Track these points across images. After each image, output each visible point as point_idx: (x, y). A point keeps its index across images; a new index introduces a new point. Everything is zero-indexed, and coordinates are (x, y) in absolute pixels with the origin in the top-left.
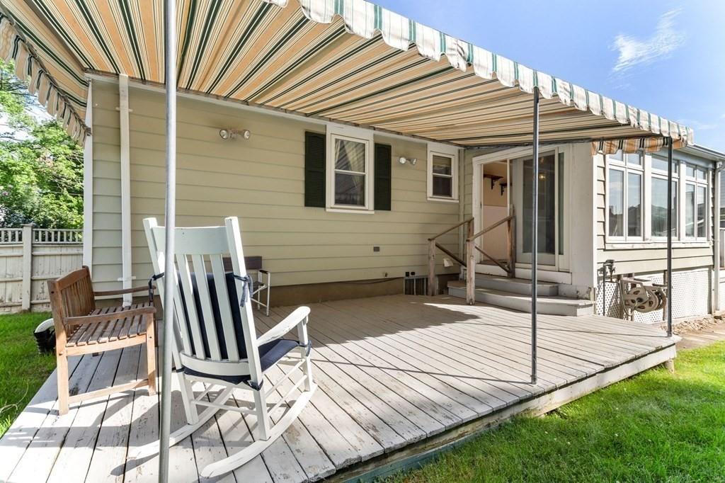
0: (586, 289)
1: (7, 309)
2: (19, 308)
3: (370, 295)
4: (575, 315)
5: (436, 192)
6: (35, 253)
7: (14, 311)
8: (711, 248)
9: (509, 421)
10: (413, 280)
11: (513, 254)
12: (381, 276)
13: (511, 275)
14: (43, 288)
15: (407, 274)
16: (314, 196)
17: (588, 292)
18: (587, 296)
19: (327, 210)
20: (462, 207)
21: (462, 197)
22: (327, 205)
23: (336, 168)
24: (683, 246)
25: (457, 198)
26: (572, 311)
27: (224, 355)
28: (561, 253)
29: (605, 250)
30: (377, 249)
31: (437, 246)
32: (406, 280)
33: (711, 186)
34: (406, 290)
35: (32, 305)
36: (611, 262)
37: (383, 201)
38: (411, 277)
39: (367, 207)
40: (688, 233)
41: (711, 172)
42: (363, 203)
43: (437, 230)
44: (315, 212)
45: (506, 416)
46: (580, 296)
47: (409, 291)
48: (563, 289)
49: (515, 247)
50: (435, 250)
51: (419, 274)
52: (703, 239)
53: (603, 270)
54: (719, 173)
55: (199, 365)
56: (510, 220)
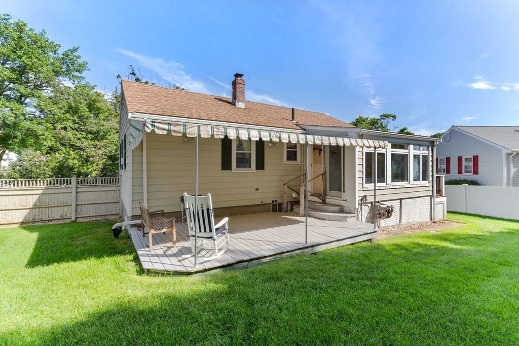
0: (354, 209)
1: (64, 220)
2: (70, 220)
3: (254, 213)
4: (346, 221)
5: (289, 158)
6: (77, 191)
7: (68, 221)
8: (431, 186)
9: (295, 255)
10: (276, 204)
11: (325, 191)
12: (260, 203)
13: (324, 202)
14: (81, 209)
15: (273, 202)
16: (226, 165)
17: (354, 210)
18: (354, 212)
19: (233, 171)
20: (302, 166)
21: (302, 161)
22: (232, 169)
23: (237, 150)
24: (412, 186)
25: (300, 161)
26: (345, 219)
27: (205, 231)
28: (344, 192)
29: (363, 190)
30: (257, 189)
31: (288, 187)
32: (273, 205)
33: (431, 154)
34: (273, 209)
35: (76, 218)
36: (366, 196)
37: (260, 165)
38: (275, 203)
39: (252, 168)
40: (415, 179)
41: (430, 148)
42: (250, 167)
43: (289, 178)
44: (226, 172)
45: (294, 253)
46: (351, 211)
47: (274, 210)
48: (345, 209)
49: (326, 188)
50: (287, 189)
51: (279, 201)
52: (426, 183)
53: (361, 200)
54: (435, 148)
55: (199, 234)
56: (324, 175)
